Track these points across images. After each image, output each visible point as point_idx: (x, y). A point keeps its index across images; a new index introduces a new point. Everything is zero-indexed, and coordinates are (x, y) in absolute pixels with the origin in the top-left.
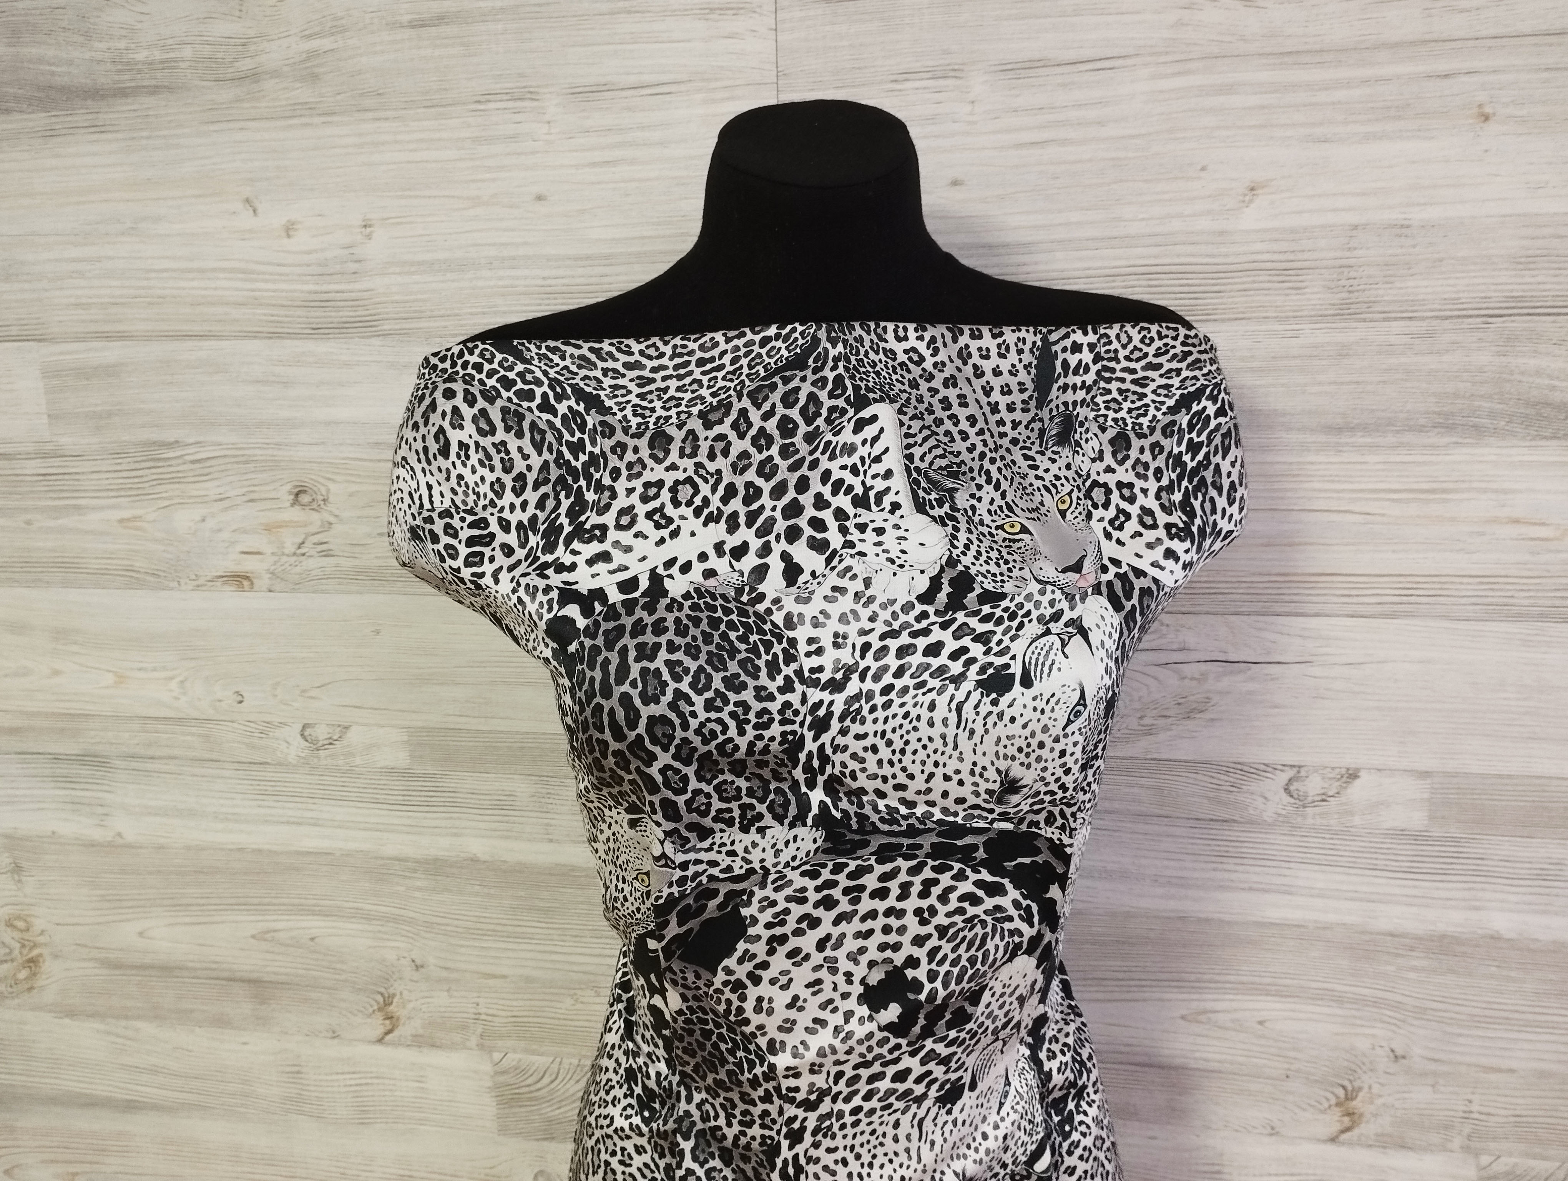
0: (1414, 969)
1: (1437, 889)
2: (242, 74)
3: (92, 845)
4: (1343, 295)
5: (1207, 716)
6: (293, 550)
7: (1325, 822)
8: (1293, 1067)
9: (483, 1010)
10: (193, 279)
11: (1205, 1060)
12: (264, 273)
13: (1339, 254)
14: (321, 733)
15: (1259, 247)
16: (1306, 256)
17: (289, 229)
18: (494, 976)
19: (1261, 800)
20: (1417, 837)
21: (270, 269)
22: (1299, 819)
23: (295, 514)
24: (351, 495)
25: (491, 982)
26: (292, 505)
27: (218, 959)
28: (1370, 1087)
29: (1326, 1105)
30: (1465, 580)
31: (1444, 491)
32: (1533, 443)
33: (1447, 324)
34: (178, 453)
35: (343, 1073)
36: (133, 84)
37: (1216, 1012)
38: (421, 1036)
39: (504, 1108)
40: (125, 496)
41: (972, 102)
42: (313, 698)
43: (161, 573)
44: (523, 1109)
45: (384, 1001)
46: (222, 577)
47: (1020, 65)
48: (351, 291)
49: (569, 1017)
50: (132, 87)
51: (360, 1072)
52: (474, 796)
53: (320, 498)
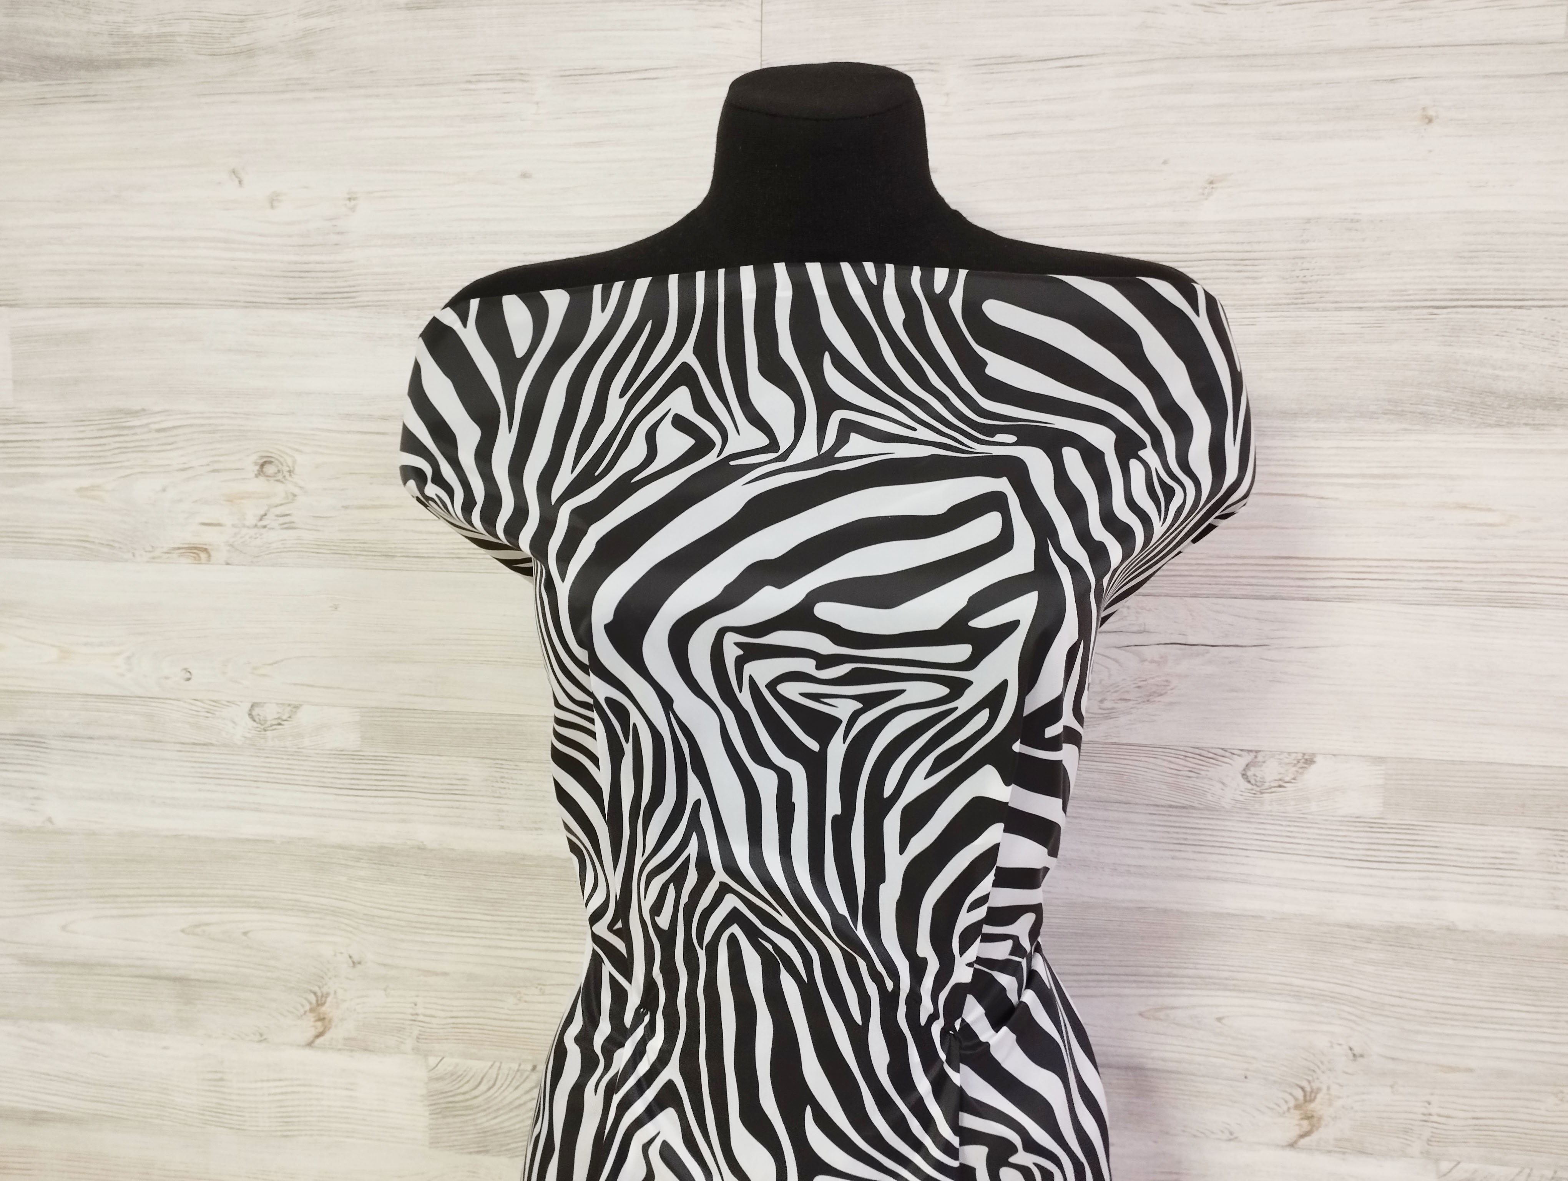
0: (1371, 962)
1: (1393, 878)
2: (236, 50)
3: (19, 831)
4: (1297, 285)
5: (1165, 699)
6: (254, 522)
7: (1282, 809)
8: (1253, 1067)
9: (420, 1010)
10: (172, 248)
11: (1164, 1060)
12: (246, 243)
13: (1293, 246)
14: (270, 712)
15: (1217, 238)
16: (1261, 247)
17: (273, 201)
18: (436, 974)
19: (1220, 786)
20: (1373, 825)
21: (253, 239)
22: (1257, 806)
23: (260, 485)
24: (318, 467)
25: (432, 980)
26: (257, 476)
27: (143, 955)
28: (1329, 1088)
29: (1285, 1108)
30: (1415, 564)
31: (1395, 476)
32: (1479, 431)
33: (1394, 314)
34: (144, 421)
35: (268, 1081)
36: (128, 56)
37: (1173, 1008)
38: (354, 1039)
39: (437, 1118)
40: (85, 465)
41: (948, 94)
42: (264, 675)
43: (116, 545)
44: (456, 1120)
45: (317, 1001)
46: (179, 548)
47: (993, 61)
48: (330, 263)
49: (512, 1017)
50: (127, 59)
51: (286, 1080)
52: (425, 780)
53: (286, 469)
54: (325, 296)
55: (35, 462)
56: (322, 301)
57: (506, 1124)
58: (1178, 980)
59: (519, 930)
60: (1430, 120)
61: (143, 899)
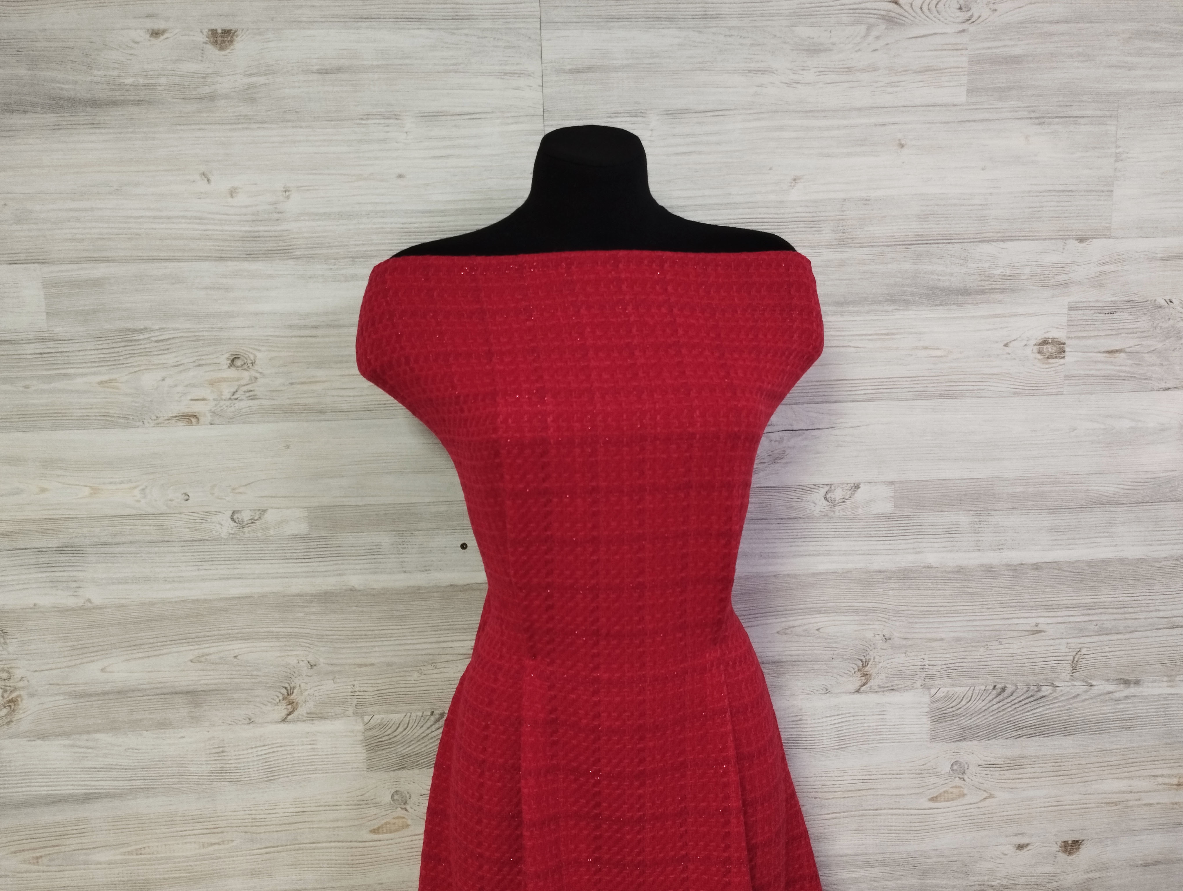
0: (893, 589)
1: (900, 544)
2: (202, 96)
3: (65, 611)
4: (840, 235)
5: (783, 461)
6: (229, 397)
7: (845, 514)
8: (836, 652)
9: (357, 689)
10: (162, 223)
12: (214, 219)
13: (838, 213)
14: (246, 516)
15: (799, 209)
16: (823, 214)
17: (232, 193)
18: (366, 665)
19: (813, 505)
20: (890, 517)
21: (218, 217)
22: (832, 514)
23: (232, 373)
24: (271, 359)
25: (364, 669)
26: (229, 367)
27: (163, 680)
28: (874, 658)
29: (853, 672)
30: (905, 379)
31: (893, 334)
32: (932, 308)
33: (889, 249)
34: (147, 336)
35: (255, 747)
36: (122, 98)
37: (794, 627)
38: (314, 713)
39: (370, 753)
40: (105, 366)
41: (652, 130)
42: (240, 493)
43: (129, 417)
44: (384, 752)
45: (288, 692)
46: (176, 417)
47: (676, 112)
48: (275, 231)
49: (416, 685)
50: (122, 100)
51: (268, 745)
52: (353, 548)
53: (249, 362)
54: (272, 252)
55: (67, 366)
56: (270, 255)
57: (416, 750)
58: (796, 611)
59: (418, 632)
60: (902, 146)
61: (162, 644)
